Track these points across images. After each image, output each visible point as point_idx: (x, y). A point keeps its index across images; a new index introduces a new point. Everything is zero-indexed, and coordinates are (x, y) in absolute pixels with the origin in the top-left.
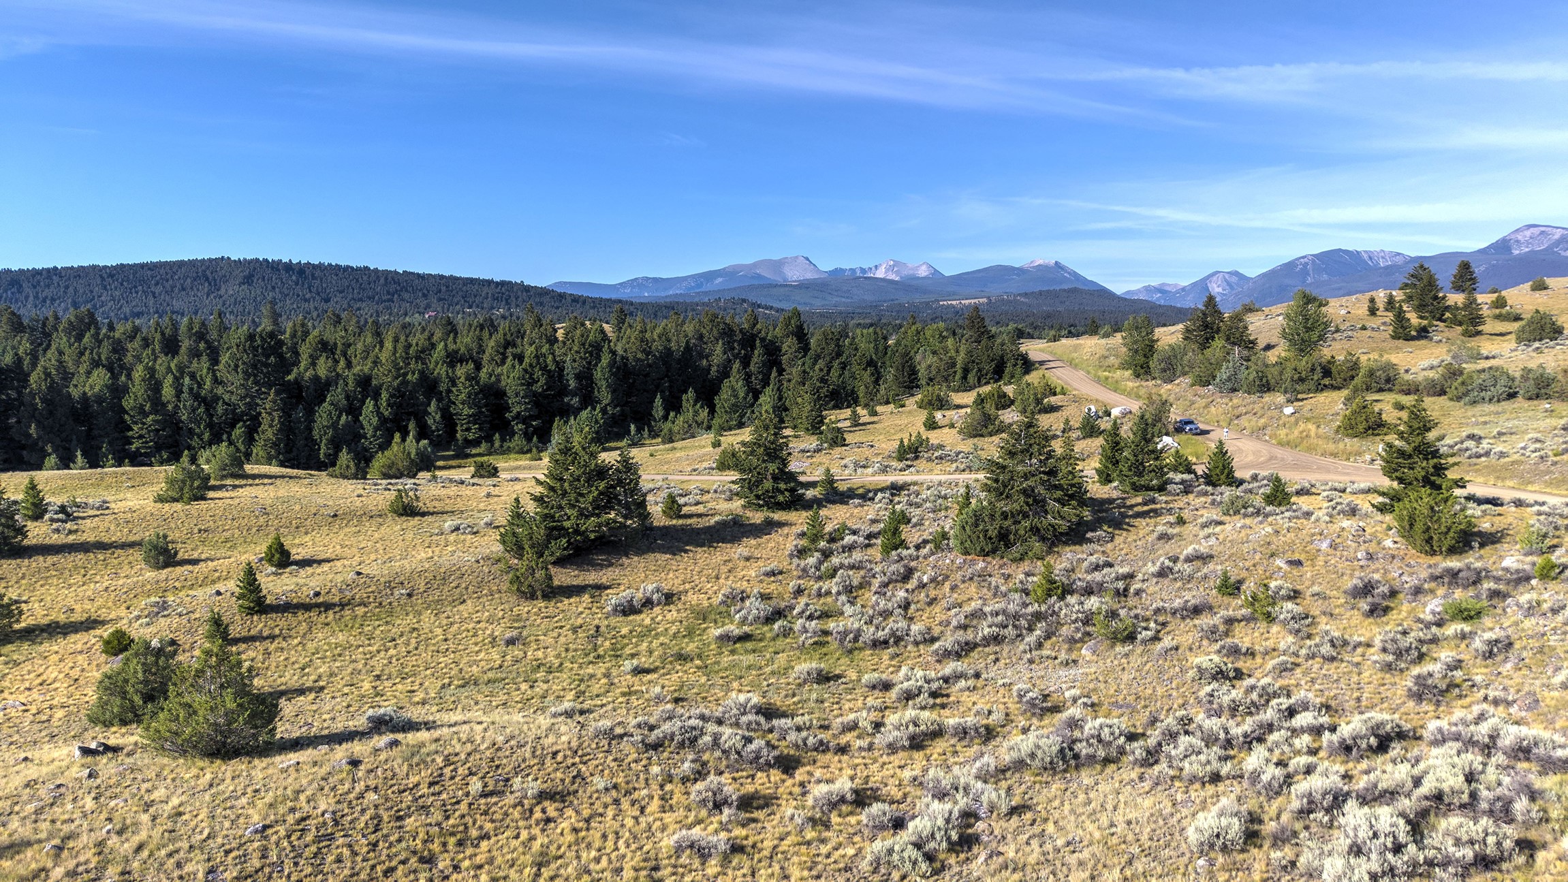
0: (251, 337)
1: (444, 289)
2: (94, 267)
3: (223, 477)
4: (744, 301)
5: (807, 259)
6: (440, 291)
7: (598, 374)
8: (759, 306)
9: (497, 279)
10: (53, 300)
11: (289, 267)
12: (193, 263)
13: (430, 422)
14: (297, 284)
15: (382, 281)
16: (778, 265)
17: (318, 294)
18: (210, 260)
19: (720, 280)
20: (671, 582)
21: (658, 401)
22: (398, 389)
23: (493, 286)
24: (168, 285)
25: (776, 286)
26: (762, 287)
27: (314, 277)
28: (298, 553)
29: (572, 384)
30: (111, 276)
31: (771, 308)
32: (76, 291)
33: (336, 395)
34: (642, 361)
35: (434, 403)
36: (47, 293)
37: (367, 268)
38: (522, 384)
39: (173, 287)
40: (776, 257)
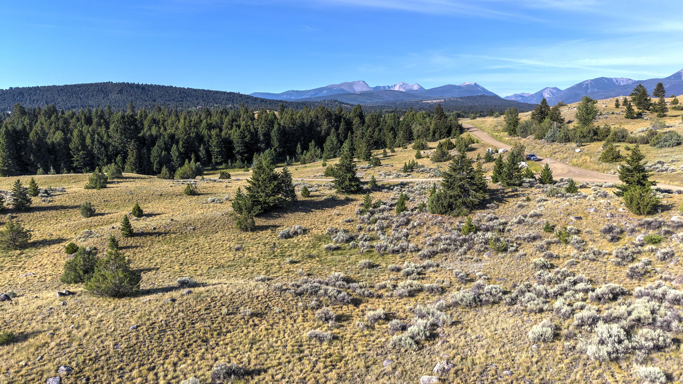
0: (123, 117)
1: (205, 96)
2: (54, 86)
3: (113, 178)
4: (336, 101)
5: (364, 82)
6: (203, 97)
7: (273, 134)
8: (343, 103)
9: (228, 91)
10: (37, 101)
11: (138, 86)
12: (96, 85)
13: (201, 154)
14: (141, 94)
15: (178, 92)
16: (351, 85)
17: (151, 98)
18: (104, 83)
19: (325, 91)
20: (306, 224)
21: (299, 146)
22: (186, 140)
23: (226, 94)
24: (86, 94)
25: (350, 94)
26: (344, 94)
27: (149, 91)
28: (146, 211)
29: (262, 138)
30: (62, 90)
31: (348, 104)
32: (47, 96)
33: (160, 143)
34: (292, 128)
35: (202, 146)
36: (35, 97)
37: (171, 87)
38: (240, 138)
39: (88, 95)
40: (350, 81)
